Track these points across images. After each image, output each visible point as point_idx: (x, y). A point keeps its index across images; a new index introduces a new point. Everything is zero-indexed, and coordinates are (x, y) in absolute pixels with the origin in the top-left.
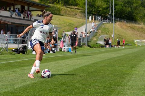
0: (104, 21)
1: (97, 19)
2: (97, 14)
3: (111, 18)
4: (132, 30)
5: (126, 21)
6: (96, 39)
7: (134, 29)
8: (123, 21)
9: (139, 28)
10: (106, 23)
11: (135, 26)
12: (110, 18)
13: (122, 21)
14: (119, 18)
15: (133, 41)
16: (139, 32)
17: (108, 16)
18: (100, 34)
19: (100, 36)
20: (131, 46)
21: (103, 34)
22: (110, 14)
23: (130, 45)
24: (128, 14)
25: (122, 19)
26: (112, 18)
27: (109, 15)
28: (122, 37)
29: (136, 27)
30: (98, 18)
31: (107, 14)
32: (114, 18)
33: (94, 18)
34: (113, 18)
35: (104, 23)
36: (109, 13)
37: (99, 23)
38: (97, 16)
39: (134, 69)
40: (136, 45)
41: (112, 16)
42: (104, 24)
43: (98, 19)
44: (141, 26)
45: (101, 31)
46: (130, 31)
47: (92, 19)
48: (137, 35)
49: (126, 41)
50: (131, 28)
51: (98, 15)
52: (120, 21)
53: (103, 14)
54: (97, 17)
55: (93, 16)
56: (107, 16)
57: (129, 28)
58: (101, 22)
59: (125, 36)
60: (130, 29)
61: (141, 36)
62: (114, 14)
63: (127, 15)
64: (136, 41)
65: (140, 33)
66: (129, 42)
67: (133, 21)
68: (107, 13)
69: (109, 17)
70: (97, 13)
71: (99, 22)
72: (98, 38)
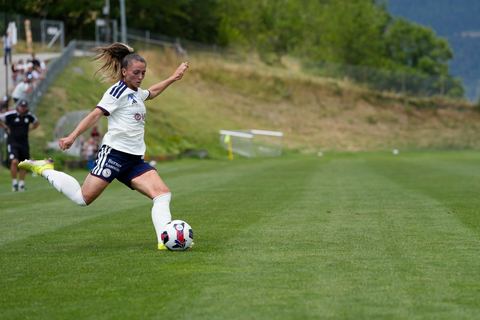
0: (79, 47)
1: (43, 35)
2: (44, 13)
3: (112, 33)
4: (211, 88)
5: (183, 46)
6: (44, 130)
7: (217, 80)
8: (167, 45)
9: (241, 76)
10: (87, 57)
11: (223, 70)
12: (108, 31)
13: (162, 47)
14: (148, 33)
15: (217, 138)
16: (240, 98)
17: (100, 23)
18: (60, 109)
19: (64, 118)
20: (207, 158)
21: (79, 109)
22: (106, 10)
23: (202, 154)
24: (190, 14)
25: (165, 37)
26: (116, 33)
27: (102, 16)
28: (162, 120)
29: (229, 72)
30: (52, 31)
31: (94, 14)
32: (128, 32)
33: (29, 33)
34: (119, 29)
35: (78, 53)
36: (100, 9)
37: (57, 55)
38: (43, 23)
39: (211, 257)
40: (227, 153)
41: (115, 23)
42: (78, 58)
43: (49, 38)
44: (247, 68)
45: (67, 93)
46: (199, 90)
47: (21, 35)
48: (232, 108)
49: (185, 138)
50: (204, 76)
51: (49, 17)
52: (152, 47)
53: (71, 15)
54: (48, 26)
55: (27, 23)
56: (93, 23)
57: (198, 76)
58: (65, 50)
59: (180, 114)
60: (202, 83)
61: (250, 115)
62: (127, 14)
63: (183, 15)
64: (227, 135)
65: (248, 100)
66: (195, 142)
67: (215, 47)
68: (94, 9)
69: (100, 28)
70: (43, 7)
71: (55, 51)
72: (53, 126)
